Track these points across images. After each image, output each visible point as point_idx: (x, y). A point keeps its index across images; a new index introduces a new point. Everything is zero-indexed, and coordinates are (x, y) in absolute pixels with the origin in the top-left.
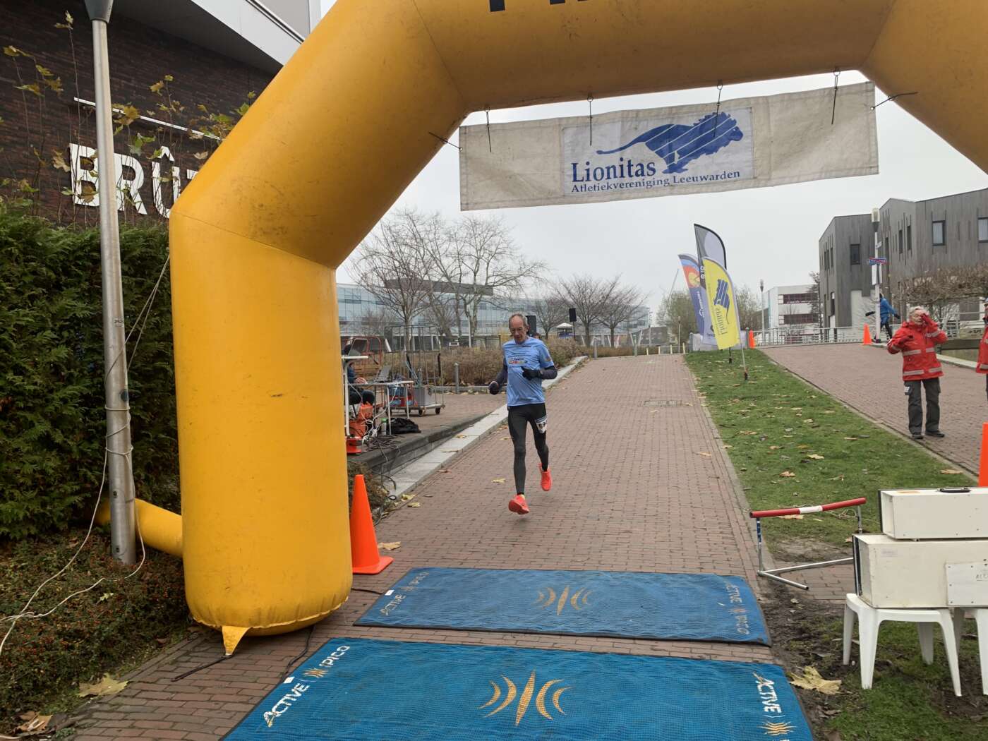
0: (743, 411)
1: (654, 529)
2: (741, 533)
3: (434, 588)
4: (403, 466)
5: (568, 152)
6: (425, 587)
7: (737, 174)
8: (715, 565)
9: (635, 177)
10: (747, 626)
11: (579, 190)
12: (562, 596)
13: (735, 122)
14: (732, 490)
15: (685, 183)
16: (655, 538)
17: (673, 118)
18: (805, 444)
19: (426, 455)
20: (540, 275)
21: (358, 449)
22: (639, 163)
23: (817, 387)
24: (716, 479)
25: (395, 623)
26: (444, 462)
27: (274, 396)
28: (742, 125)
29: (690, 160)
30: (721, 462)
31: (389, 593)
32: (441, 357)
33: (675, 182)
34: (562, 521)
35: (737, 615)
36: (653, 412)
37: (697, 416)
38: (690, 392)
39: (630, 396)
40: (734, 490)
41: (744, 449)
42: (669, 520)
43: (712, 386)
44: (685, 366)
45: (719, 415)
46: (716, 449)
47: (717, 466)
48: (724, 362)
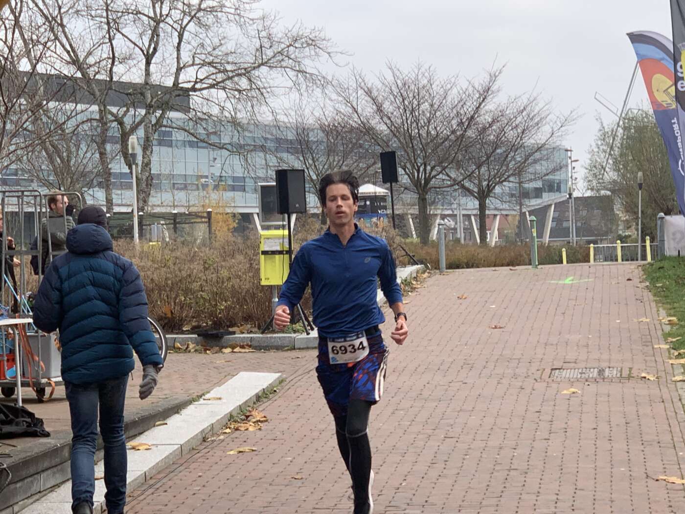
36: (568, 392)
37: (663, 402)
38: (653, 348)
39: (519, 359)
44: (646, 292)
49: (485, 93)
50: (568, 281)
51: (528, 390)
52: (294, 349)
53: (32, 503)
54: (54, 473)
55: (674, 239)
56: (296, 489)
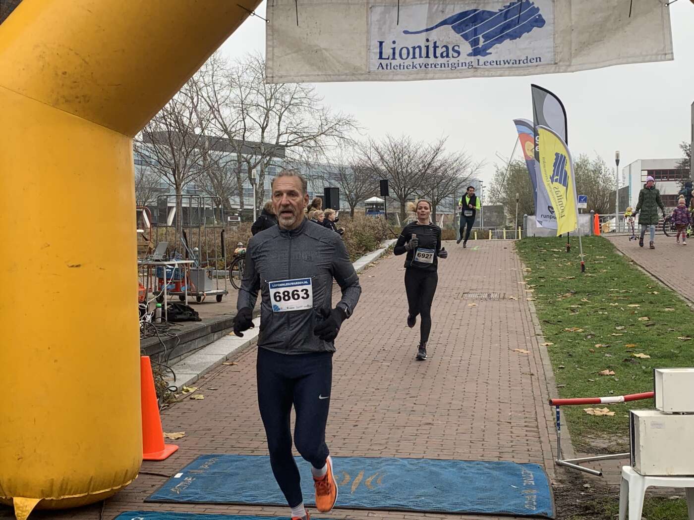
0: (572, 306)
1: (459, 423)
2: (547, 427)
3: (225, 471)
4: (182, 357)
5: (374, 30)
6: (216, 470)
7: (538, 59)
8: (514, 454)
9: (440, 58)
10: (535, 503)
11: (385, 67)
12: (357, 478)
13: (538, 9)
14: (546, 386)
15: (489, 66)
16: (457, 430)
17: (479, 4)
18: (633, 343)
19: (210, 345)
20: (346, 135)
22: (445, 44)
23: (662, 282)
24: (530, 376)
25: (188, 499)
26: (228, 355)
27: (73, 266)
28: (545, 13)
29: (494, 44)
30: (538, 359)
31: (178, 476)
32: (225, 233)
33: (478, 65)
34: (361, 413)
35: (527, 495)
36: (471, 305)
37: (520, 311)
38: (517, 284)
39: (447, 288)
40: (547, 387)
41: (565, 347)
42: (473, 414)
43: (543, 277)
44: (516, 254)
45: (545, 310)
46: (535, 346)
47: (533, 363)
48: (561, 251)
49: (437, 151)
50: (475, 249)
51: (450, 302)
53: (191, 355)
54: (203, 340)
55: (532, 228)
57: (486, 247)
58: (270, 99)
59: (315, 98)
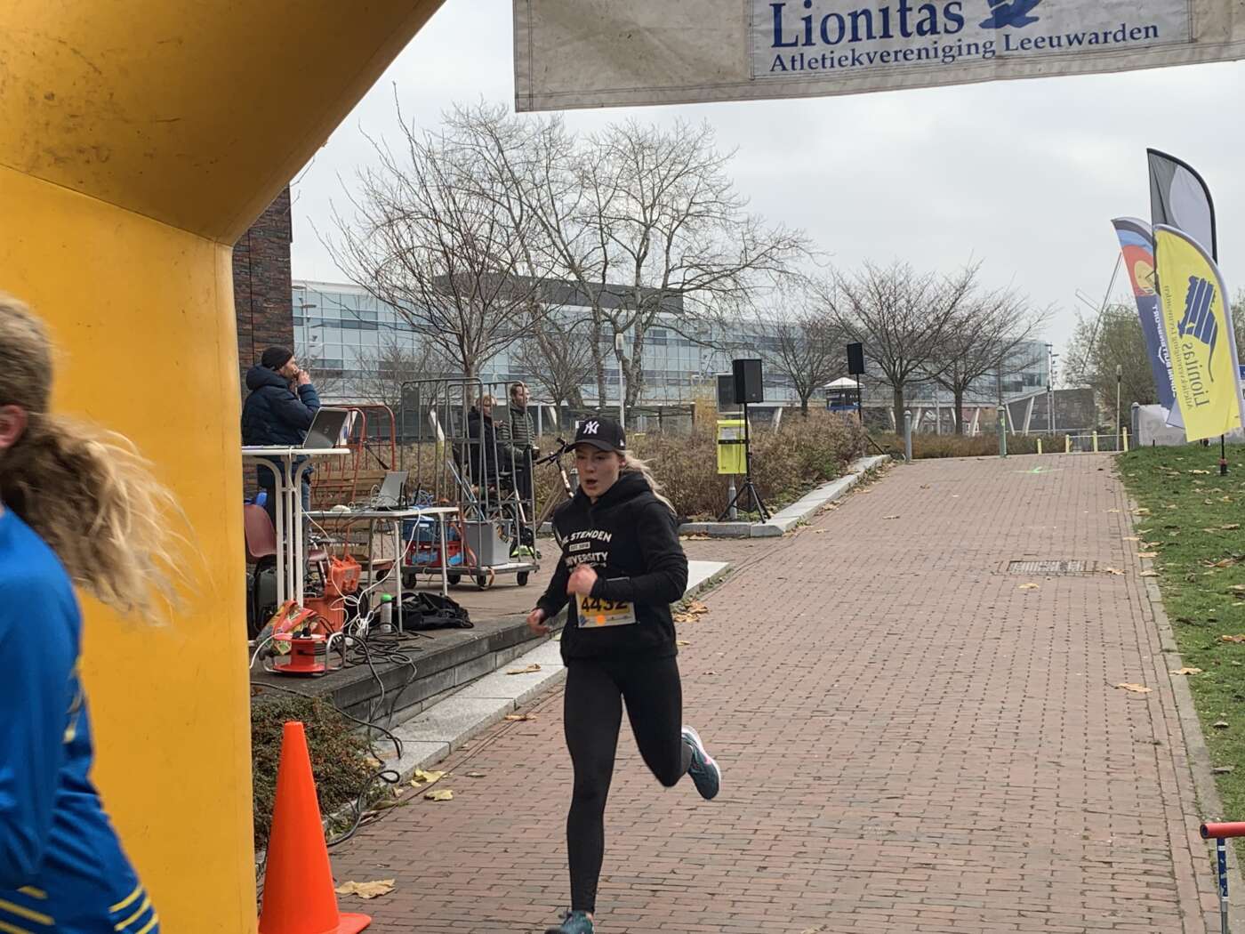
1: (993, 864)
2: (1194, 875)
4: (425, 704)
7: (1151, 31)
9: (915, 36)
11: (788, 65)
14: (1187, 772)
15: (1032, 51)
16: (988, 883)
19: (486, 678)
21: (318, 666)
24: (1153, 747)
26: (519, 698)
30: (1168, 705)
33: (1008, 49)
34: (776, 838)
36: (1026, 587)
37: (1129, 599)
38: (1122, 541)
39: (977, 551)
40: (1191, 773)
41: (1228, 678)
42: (1026, 840)
43: (1173, 527)
44: (1117, 482)
45: (1180, 596)
46: (1163, 677)
47: (1158, 717)
48: (1208, 472)
49: (962, 289)
50: (1036, 471)
51: (983, 584)
52: (750, 537)
53: (444, 699)
54: (471, 667)
55: (1149, 429)
56: (721, 688)
57: (1058, 467)
58: (652, 206)
59: (732, 201)
